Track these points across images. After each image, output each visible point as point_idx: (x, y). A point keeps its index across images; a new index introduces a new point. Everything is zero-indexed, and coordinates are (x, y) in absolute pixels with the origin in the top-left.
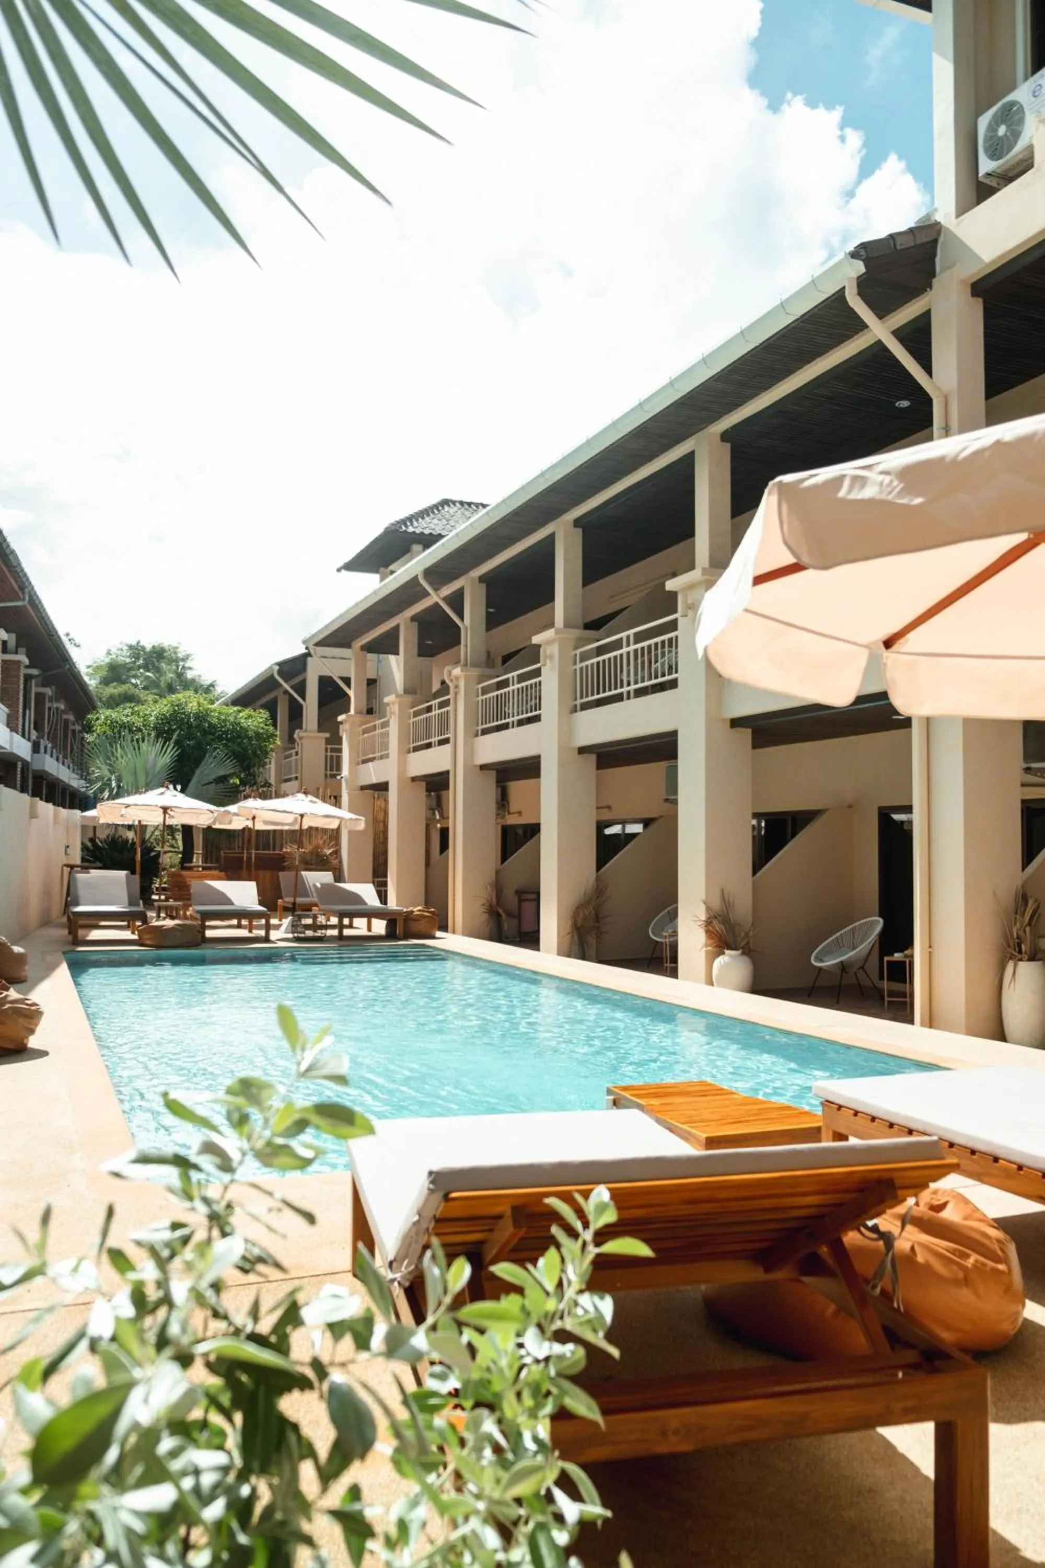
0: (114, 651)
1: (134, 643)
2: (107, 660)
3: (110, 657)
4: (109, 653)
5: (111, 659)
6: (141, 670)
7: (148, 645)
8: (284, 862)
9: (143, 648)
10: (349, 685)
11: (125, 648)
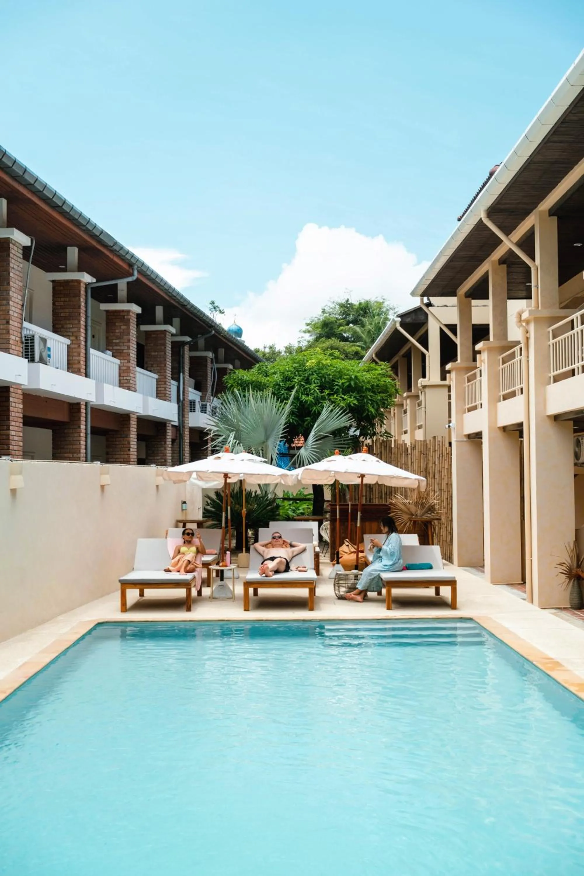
0: (327, 309)
1: (343, 302)
2: (322, 318)
3: (325, 315)
4: (324, 312)
5: (326, 317)
6: (351, 325)
7: (355, 301)
8: (390, 513)
9: (351, 304)
10: (455, 334)
11: (337, 307)
